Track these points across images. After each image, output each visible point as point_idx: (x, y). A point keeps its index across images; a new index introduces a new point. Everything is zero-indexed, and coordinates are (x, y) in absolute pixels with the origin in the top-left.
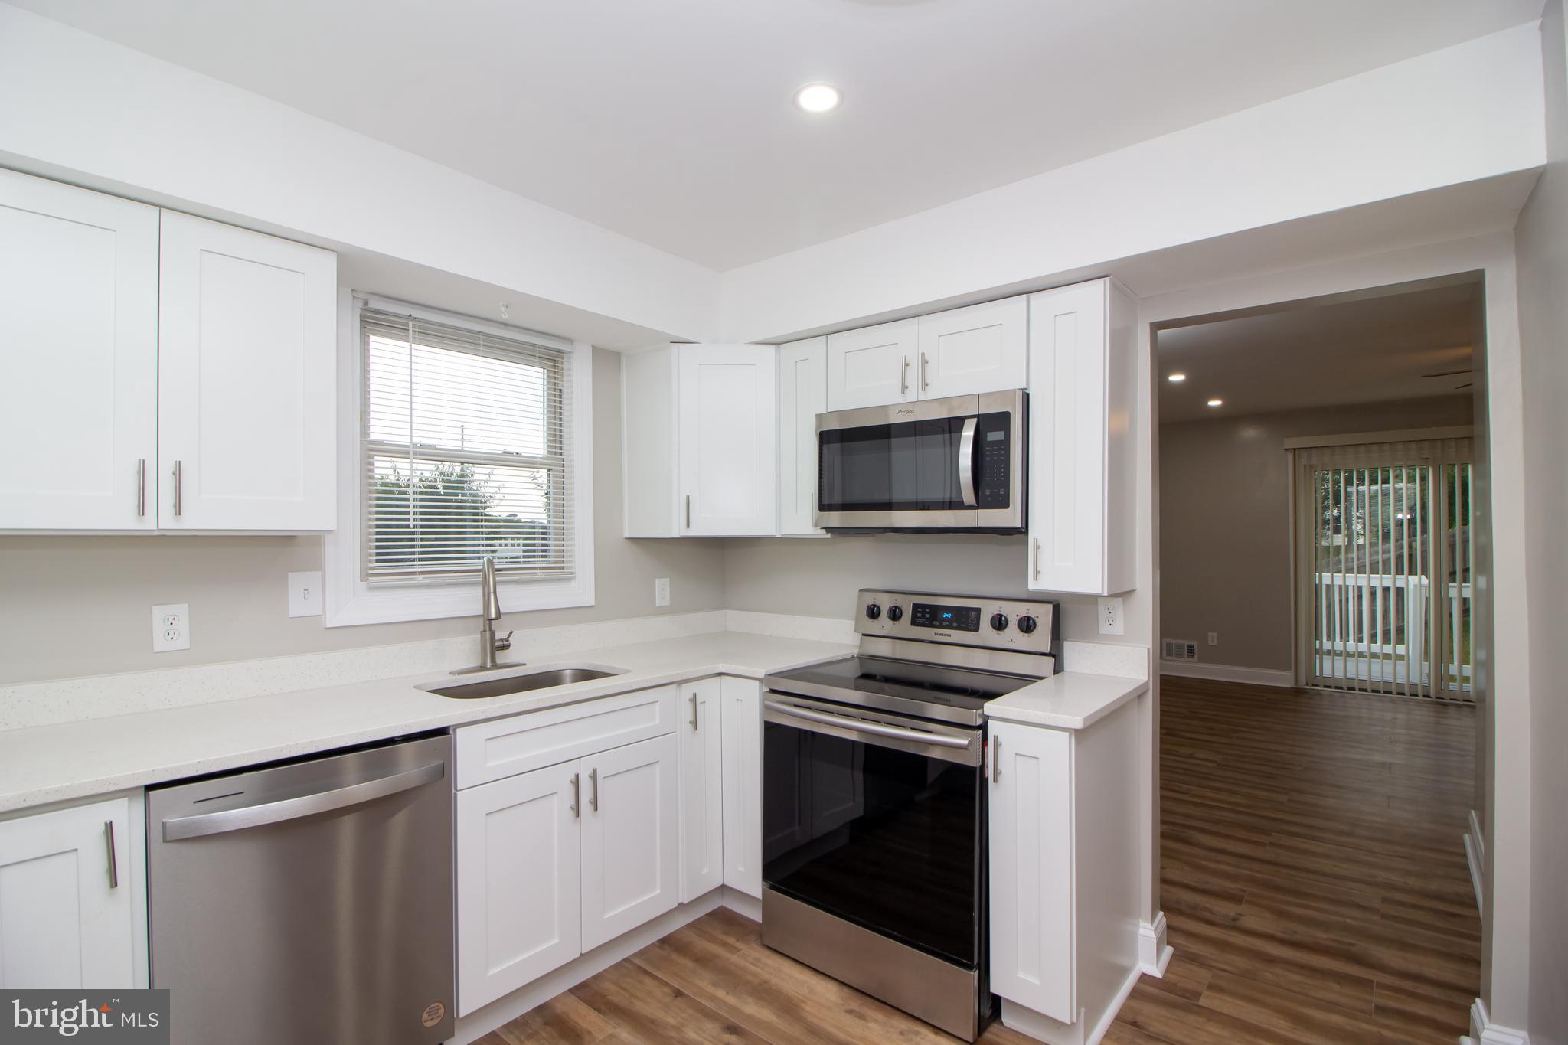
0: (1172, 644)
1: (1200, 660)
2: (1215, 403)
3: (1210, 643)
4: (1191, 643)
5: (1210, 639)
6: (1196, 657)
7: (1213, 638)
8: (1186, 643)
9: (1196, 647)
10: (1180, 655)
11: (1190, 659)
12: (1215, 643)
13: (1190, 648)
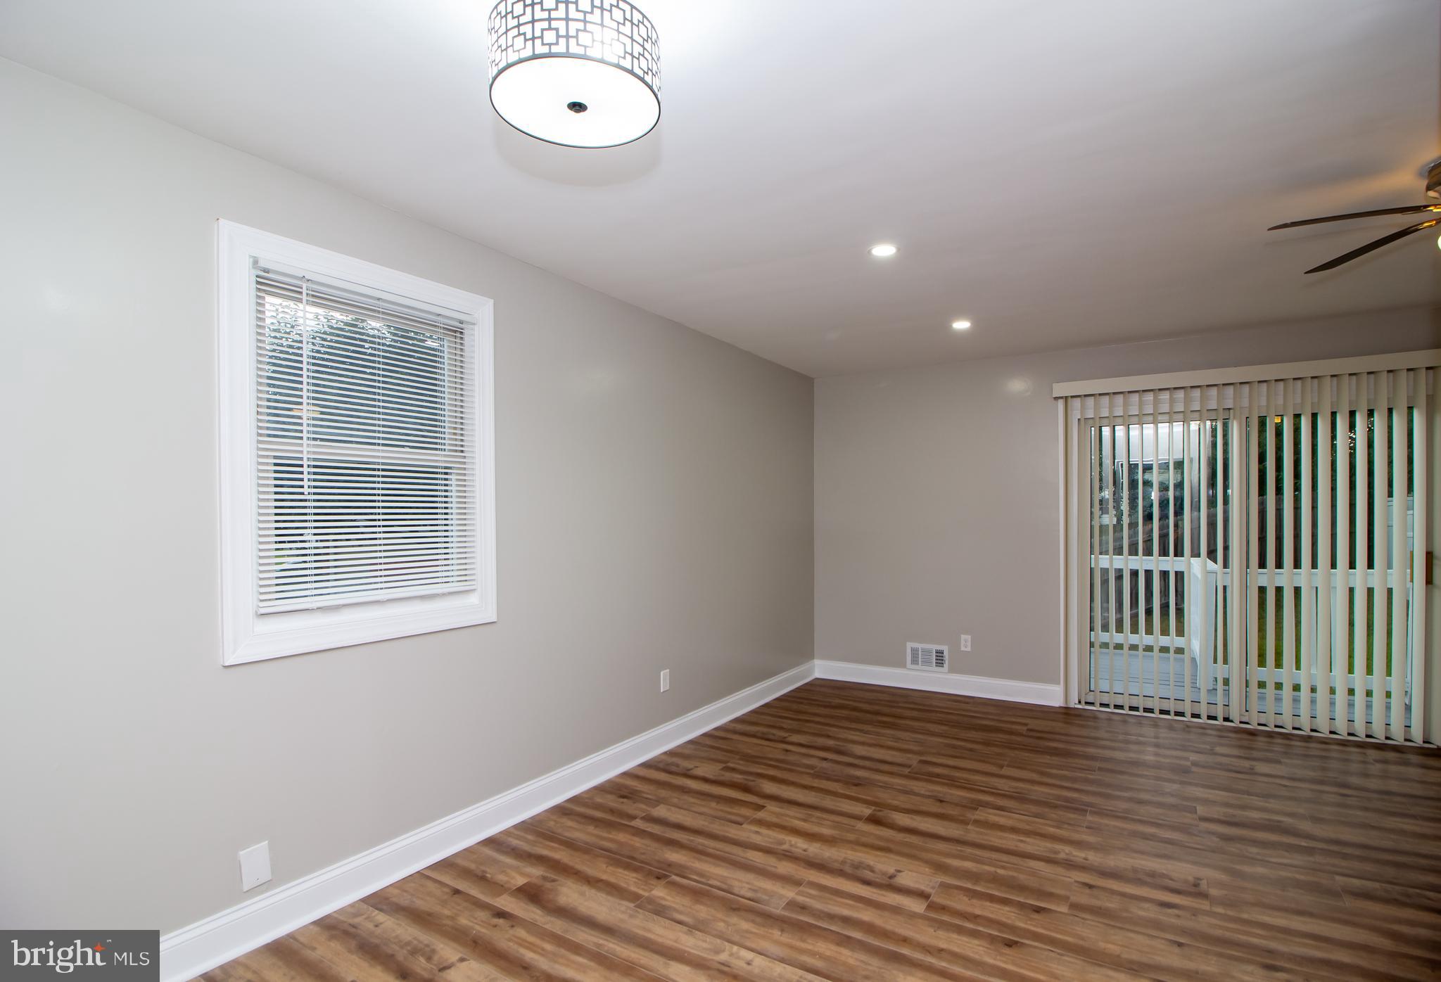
0: (917, 650)
1: (953, 670)
2: (961, 325)
3: (963, 649)
4: (940, 648)
5: (963, 643)
6: (946, 665)
7: (966, 643)
8: (935, 647)
9: (946, 654)
10: (926, 662)
11: (940, 669)
12: (969, 649)
13: (940, 654)
